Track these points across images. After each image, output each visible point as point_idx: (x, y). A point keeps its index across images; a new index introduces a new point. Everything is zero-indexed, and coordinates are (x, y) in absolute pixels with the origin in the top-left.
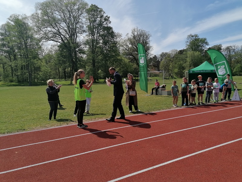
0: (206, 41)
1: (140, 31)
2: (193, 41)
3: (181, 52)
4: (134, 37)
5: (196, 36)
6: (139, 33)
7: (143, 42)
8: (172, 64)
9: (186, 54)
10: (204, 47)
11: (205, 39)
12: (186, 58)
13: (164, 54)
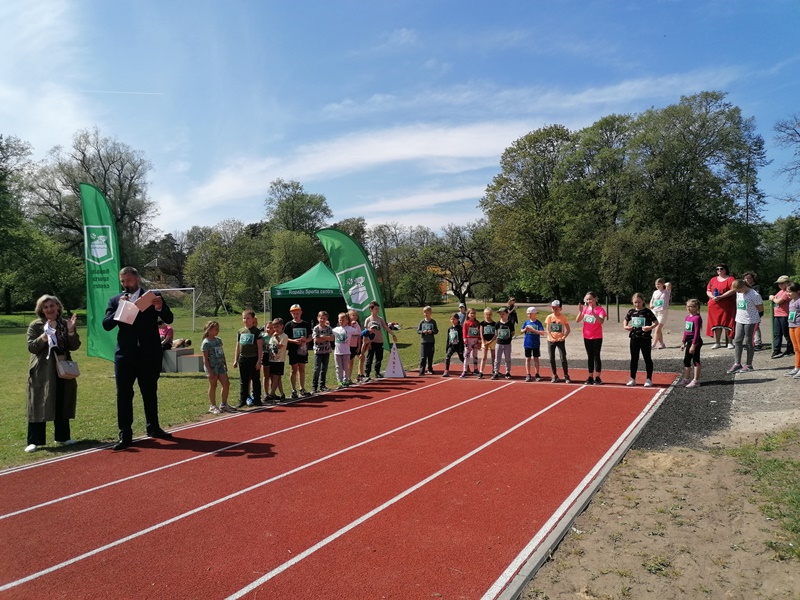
0: (324, 205)
1: (110, 144)
2: (288, 200)
3: (254, 230)
4: (85, 163)
5: (296, 186)
6: (103, 152)
7: (121, 185)
8: (224, 266)
9: (268, 238)
10: (319, 220)
11: (322, 199)
12: (268, 251)
13: (201, 233)
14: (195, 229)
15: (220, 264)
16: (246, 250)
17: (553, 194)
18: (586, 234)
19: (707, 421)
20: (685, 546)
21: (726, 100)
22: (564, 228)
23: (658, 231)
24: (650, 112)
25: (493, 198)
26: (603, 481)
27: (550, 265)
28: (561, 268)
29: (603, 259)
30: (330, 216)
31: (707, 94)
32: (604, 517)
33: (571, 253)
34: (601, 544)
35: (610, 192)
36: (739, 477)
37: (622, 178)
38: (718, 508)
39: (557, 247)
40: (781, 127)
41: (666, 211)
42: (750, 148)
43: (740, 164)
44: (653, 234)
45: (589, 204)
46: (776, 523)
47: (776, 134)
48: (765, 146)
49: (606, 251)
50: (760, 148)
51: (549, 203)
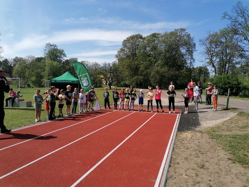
2: (52, 50)
5: (55, 46)
9: (44, 62)
11: (63, 51)
13: (19, 59)
14: (17, 58)
15: (26, 70)
16: (36, 66)
17: (138, 55)
18: (147, 68)
19: (195, 124)
20: (206, 160)
21: (186, 31)
22: (141, 66)
23: (167, 68)
24: (166, 33)
25: (120, 55)
26: (175, 141)
27: (136, 76)
28: (139, 78)
29: (152, 76)
30: (66, 57)
31: (182, 29)
32: (180, 152)
33: (142, 73)
34: (183, 160)
35: (154, 55)
36: (211, 140)
37: (157, 52)
38: (210, 149)
39: (138, 71)
40: (200, 41)
41: (169, 62)
42: (192, 46)
43: (189, 50)
44: (165, 69)
45: (148, 59)
46: (227, 152)
47: (199, 42)
48: (196, 46)
49: (152, 73)
50: (195, 46)
51: (136, 58)
